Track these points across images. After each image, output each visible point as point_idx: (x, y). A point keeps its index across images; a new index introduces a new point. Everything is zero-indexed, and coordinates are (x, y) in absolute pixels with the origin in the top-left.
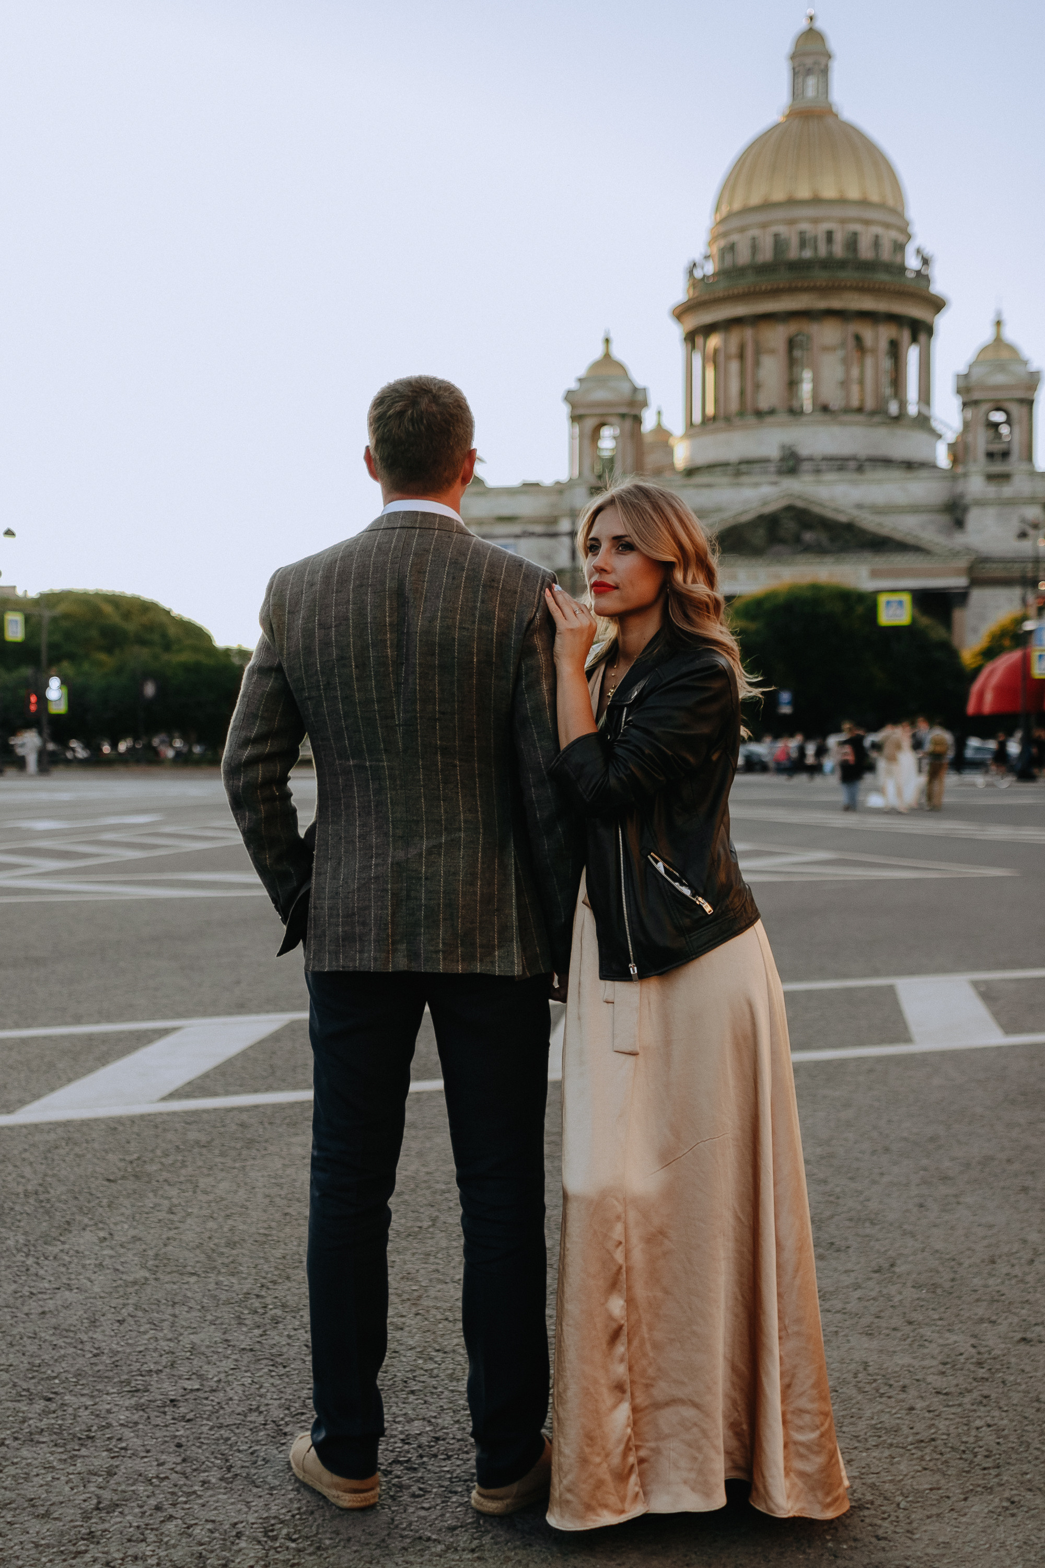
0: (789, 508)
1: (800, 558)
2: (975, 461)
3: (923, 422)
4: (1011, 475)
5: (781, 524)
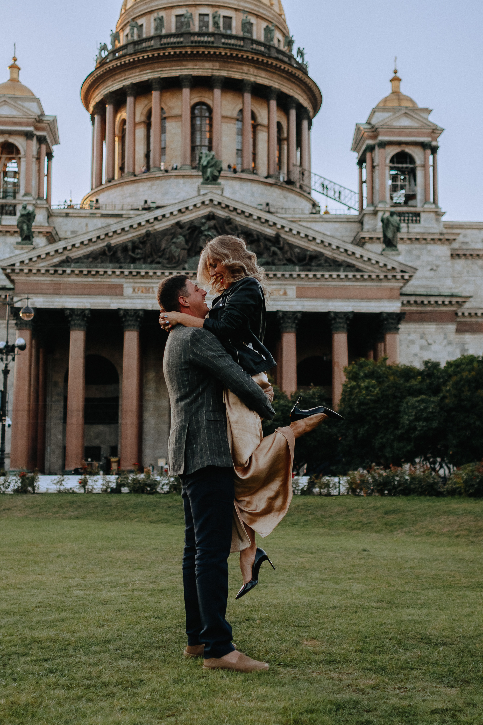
2: (383, 201)
4: (418, 215)
5: (201, 232)
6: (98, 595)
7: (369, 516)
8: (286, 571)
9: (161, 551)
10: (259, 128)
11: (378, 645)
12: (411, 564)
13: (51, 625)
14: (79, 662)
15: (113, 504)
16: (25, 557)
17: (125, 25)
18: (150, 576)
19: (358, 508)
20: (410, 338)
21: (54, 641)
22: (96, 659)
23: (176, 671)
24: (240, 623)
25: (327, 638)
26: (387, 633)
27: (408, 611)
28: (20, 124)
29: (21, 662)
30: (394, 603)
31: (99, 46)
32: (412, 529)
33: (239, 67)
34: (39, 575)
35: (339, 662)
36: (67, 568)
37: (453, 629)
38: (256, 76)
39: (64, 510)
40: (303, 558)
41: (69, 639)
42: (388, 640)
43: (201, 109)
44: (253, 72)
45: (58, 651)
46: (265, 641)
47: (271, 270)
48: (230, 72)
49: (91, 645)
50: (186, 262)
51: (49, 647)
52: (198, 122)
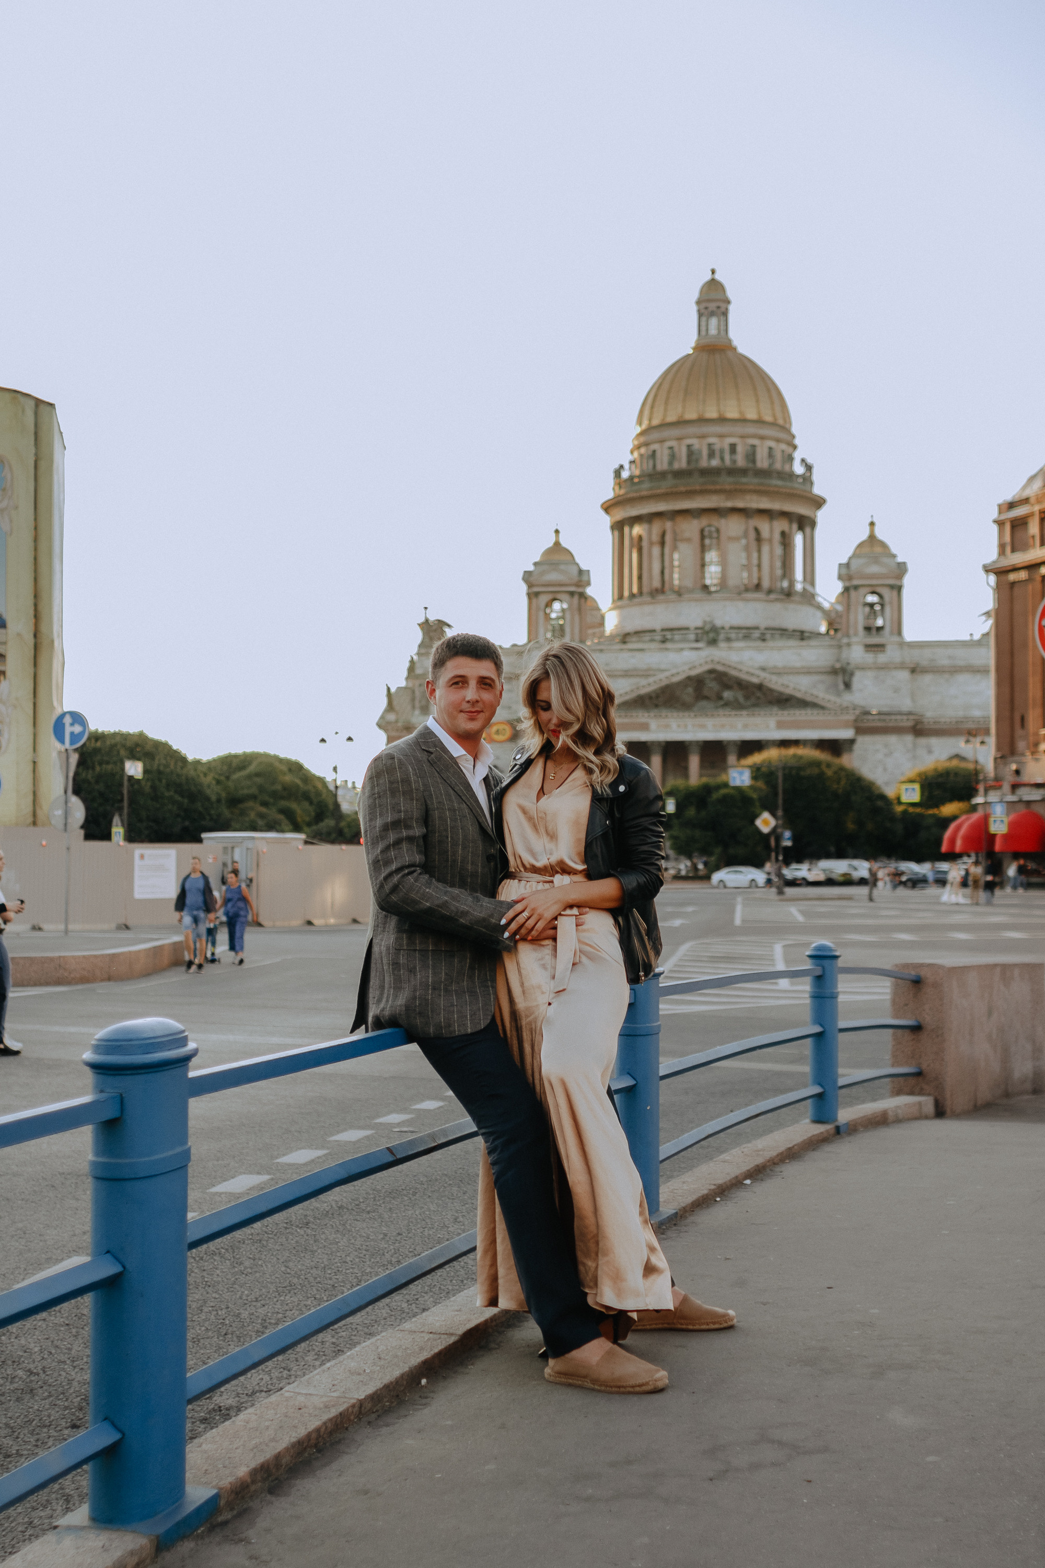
0: (711, 671)
1: (721, 712)
2: (856, 634)
3: (809, 597)
4: (884, 646)
5: (705, 683)
10: (763, 541)
28: (565, 585)
33: (743, 496)
38: (760, 502)
43: (710, 531)
44: (756, 499)
47: (757, 710)
48: (737, 503)
52: (707, 540)
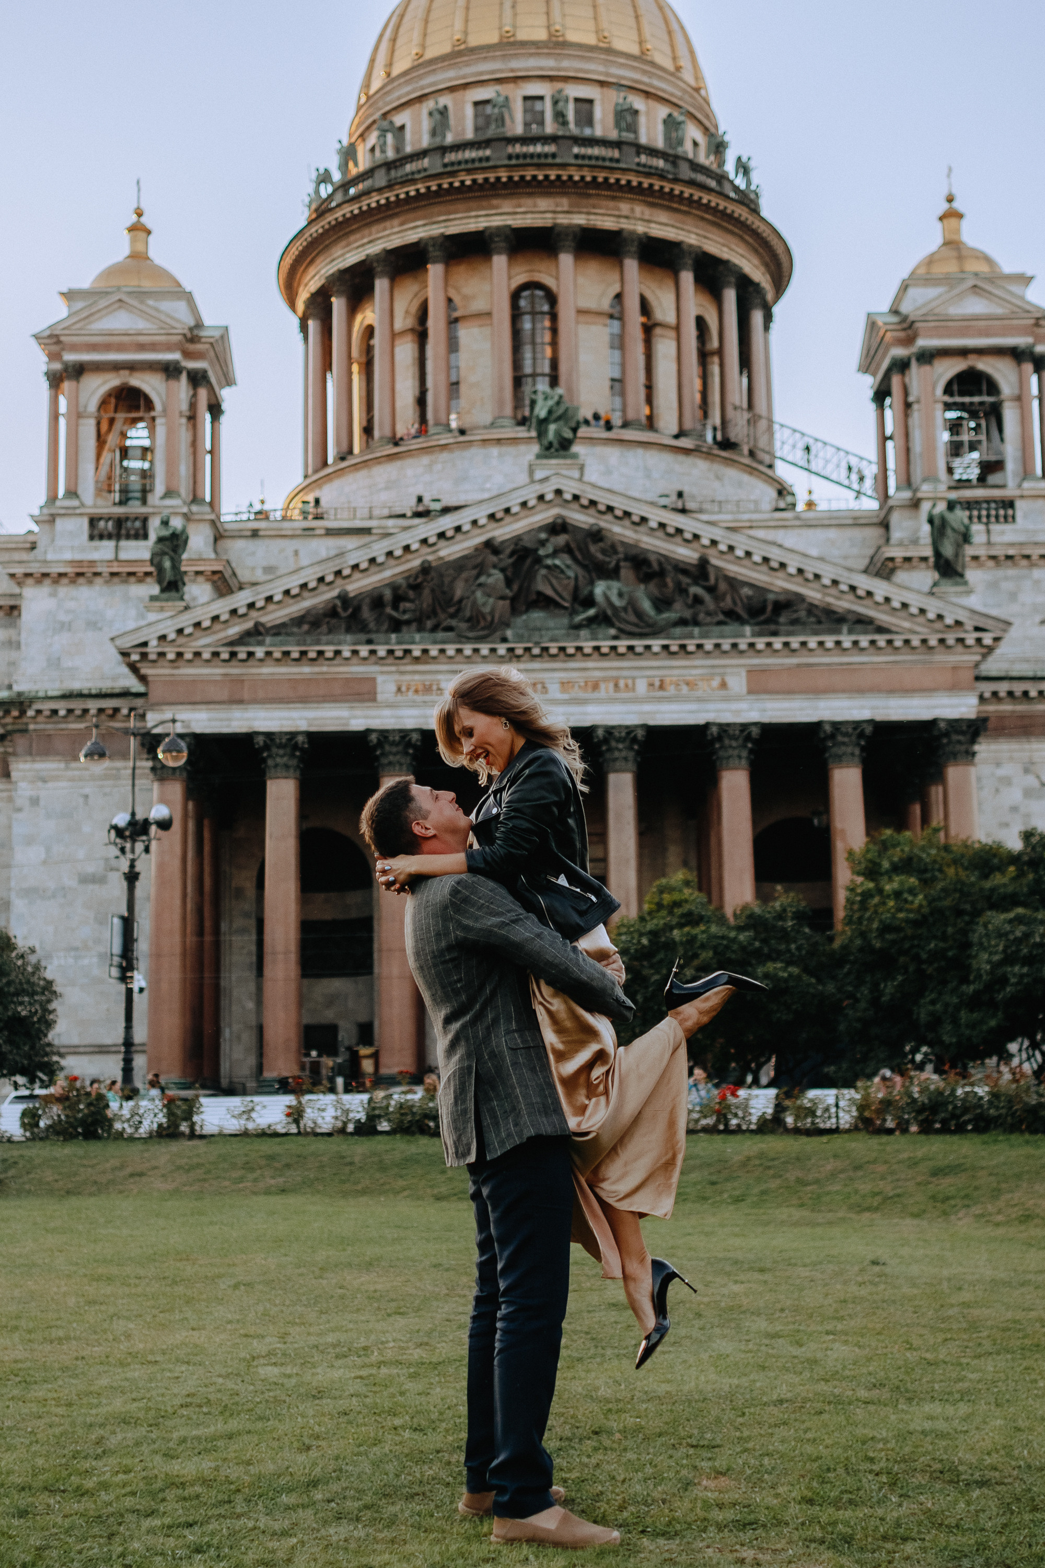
2: (930, 476)
4: (1009, 504)
5: (538, 560)
6: (308, 1377)
7: (898, 1180)
8: (699, 1315)
9: (447, 1270)
10: (658, 331)
11: (848, 1488)
12: (966, 1296)
13: (207, 1446)
14: (255, 1528)
15: (357, 1159)
16: (168, 1289)
17: (368, 128)
18: (418, 1331)
19: (875, 1161)
20: (1001, 772)
21: (206, 1482)
22: (287, 1522)
23: (437, 1549)
24: (581, 1440)
25: (749, 1472)
26: (872, 1460)
27: (928, 1408)
28: (153, 347)
29: (143, 1529)
30: (907, 1391)
31: (314, 175)
32: (990, 1207)
33: (611, 204)
34: (193, 1329)
35: (764, 1526)
36: (252, 1315)
37: (1008, 1448)
38: (649, 221)
39: (255, 1175)
40: (742, 1283)
41: (238, 1478)
42: (870, 1477)
43: (533, 296)
44: (643, 213)
45: (214, 1506)
46: (624, 1481)
47: (691, 636)
48: (592, 217)
49: (279, 1492)
50: (508, 625)
51: (198, 1497)
52: (527, 325)
